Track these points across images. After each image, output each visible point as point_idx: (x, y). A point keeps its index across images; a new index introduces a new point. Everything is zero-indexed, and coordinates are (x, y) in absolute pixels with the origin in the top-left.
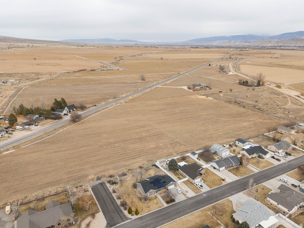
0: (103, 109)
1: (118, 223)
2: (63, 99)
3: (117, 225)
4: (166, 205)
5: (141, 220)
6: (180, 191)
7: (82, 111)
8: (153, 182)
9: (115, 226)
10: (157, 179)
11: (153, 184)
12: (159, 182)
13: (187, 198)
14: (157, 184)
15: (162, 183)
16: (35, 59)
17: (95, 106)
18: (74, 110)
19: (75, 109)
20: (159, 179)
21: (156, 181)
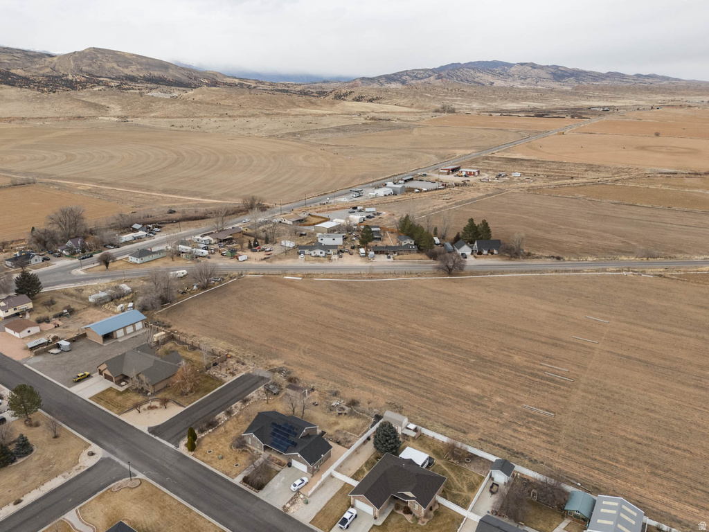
0: (556, 271)
1: (161, 437)
2: (485, 224)
3: (157, 438)
4: (237, 480)
5: (178, 460)
6: (295, 485)
7: (510, 260)
8: (280, 427)
9: (153, 436)
10: (291, 427)
11: (276, 430)
12: (288, 436)
13: (281, 509)
14: (279, 437)
15: (289, 441)
16: (657, 135)
17: (558, 258)
18: (492, 253)
19: (495, 252)
20: (295, 430)
21: (284, 429)
